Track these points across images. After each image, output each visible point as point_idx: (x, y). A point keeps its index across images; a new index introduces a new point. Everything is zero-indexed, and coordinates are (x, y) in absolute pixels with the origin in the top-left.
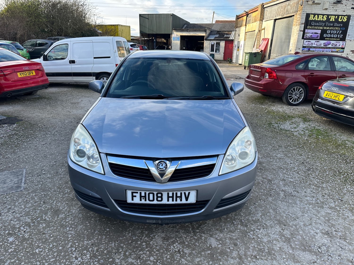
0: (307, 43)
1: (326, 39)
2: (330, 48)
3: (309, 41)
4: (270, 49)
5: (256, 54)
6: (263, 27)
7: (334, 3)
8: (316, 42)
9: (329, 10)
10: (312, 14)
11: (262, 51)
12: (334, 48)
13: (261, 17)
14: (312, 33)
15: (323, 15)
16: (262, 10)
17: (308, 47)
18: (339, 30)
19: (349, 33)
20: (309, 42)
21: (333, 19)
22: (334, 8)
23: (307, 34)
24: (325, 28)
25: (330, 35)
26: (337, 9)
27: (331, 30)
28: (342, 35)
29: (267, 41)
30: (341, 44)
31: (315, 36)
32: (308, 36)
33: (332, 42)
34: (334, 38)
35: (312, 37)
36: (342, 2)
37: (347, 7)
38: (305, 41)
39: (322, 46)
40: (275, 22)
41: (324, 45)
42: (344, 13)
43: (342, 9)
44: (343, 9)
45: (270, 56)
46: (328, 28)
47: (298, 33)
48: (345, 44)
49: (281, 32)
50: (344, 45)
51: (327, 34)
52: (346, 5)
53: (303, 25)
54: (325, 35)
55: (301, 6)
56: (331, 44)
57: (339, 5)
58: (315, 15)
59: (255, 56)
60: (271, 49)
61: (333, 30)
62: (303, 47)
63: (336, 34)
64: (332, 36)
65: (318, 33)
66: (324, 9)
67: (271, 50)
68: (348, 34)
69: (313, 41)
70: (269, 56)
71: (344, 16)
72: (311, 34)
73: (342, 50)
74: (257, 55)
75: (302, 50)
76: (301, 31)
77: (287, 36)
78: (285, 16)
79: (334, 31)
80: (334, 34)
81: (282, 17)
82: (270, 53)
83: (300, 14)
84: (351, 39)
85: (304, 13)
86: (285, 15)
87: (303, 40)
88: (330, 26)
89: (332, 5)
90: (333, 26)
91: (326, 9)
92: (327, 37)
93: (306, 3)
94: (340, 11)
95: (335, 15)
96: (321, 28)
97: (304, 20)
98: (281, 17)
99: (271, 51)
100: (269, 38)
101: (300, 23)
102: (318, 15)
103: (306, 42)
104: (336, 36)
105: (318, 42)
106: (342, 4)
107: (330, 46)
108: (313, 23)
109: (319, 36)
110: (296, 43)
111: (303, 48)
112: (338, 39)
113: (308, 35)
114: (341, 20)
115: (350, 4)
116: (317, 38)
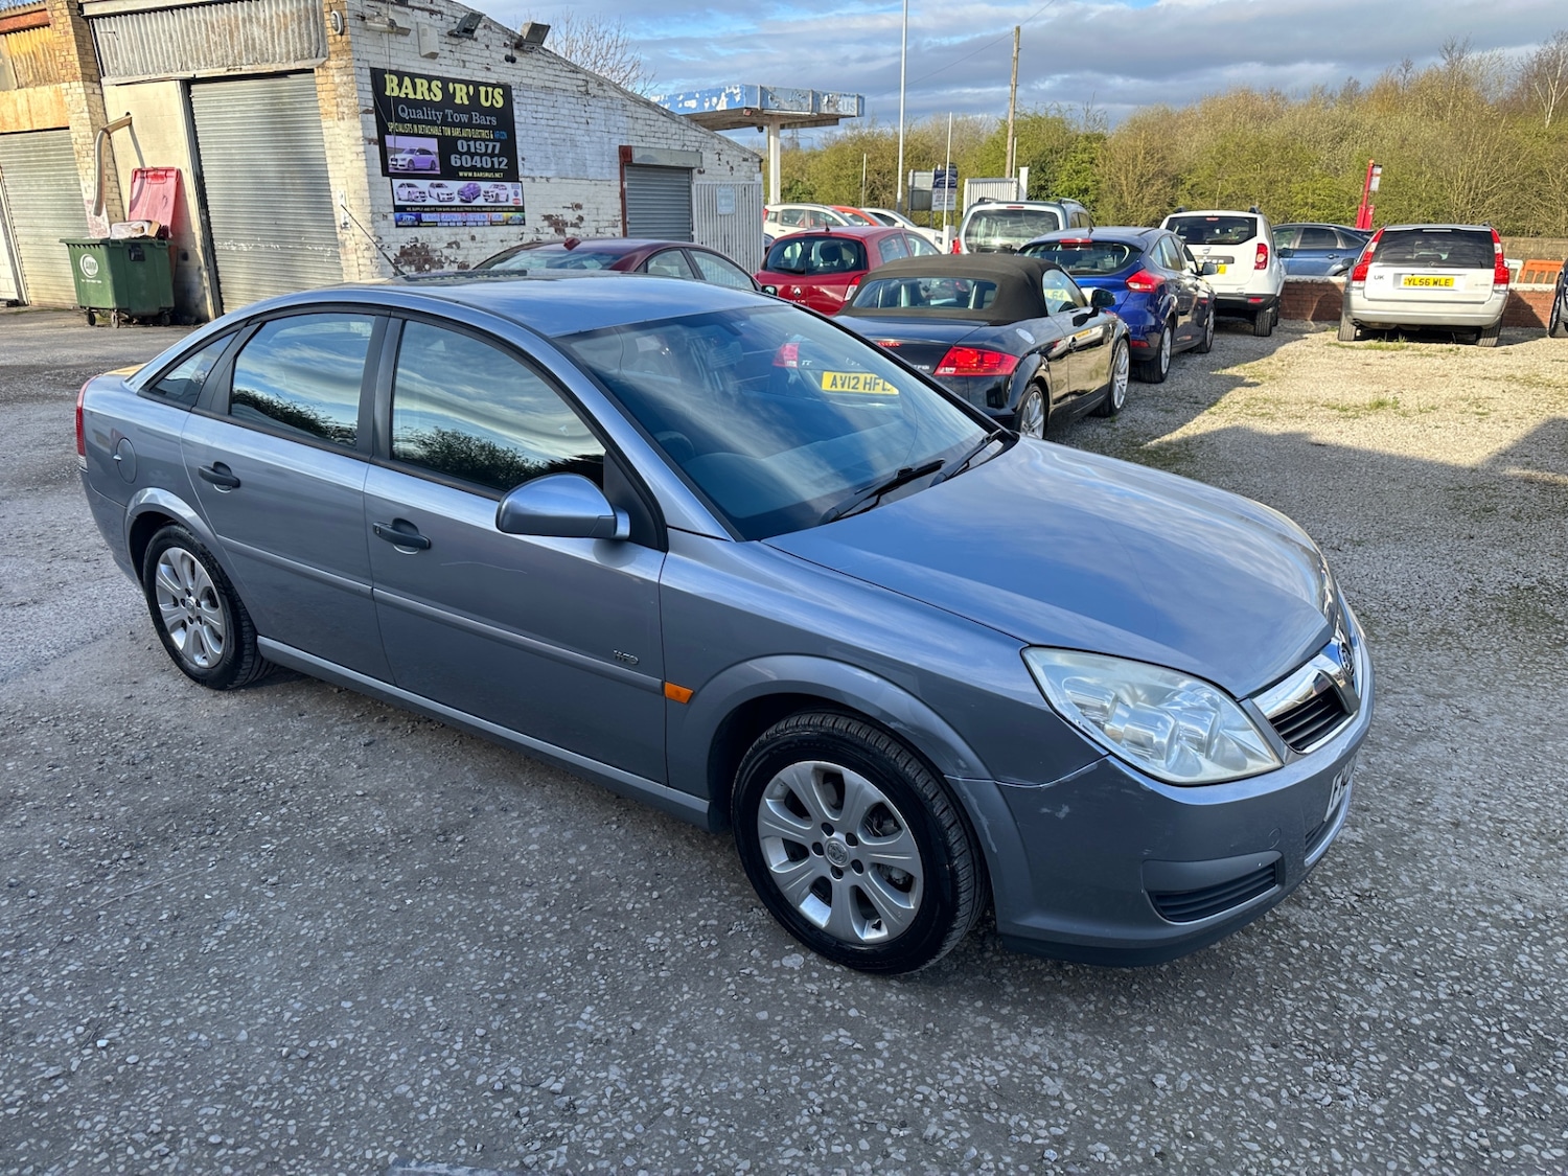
0: (404, 193)
1: (461, 174)
2: (480, 209)
3: (409, 186)
4: (204, 217)
5: (138, 245)
6: (114, 115)
7: (451, 34)
8: (432, 185)
9: (442, 61)
10: (392, 72)
11: (162, 232)
12: (494, 209)
13: (83, 64)
14: (412, 151)
15: (430, 79)
16: (82, 28)
17: (411, 206)
18: (490, 140)
19: (522, 150)
20: (410, 189)
21: (461, 96)
22: (457, 55)
23: (397, 156)
24: (448, 131)
25: (469, 158)
26: (465, 58)
27: (467, 139)
28: (506, 161)
29: (171, 182)
30: (507, 192)
31: (423, 162)
32: (400, 163)
33: (484, 186)
34: (482, 169)
35: (418, 166)
36: (476, 34)
37: (494, 55)
38: (397, 182)
39: (457, 202)
40: (190, 92)
41: (462, 200)
42: (489, 74)
43: (479, 60)
44: (485, 61)
45: (213, 250)
46: (456, 132)
47: (362, 149)
48: (520, 191)
49: (242, 142)
50: (520, 197)
51: (461, 154)
52: (487, 46)
53: (373, 117)
54: (455, 161)
55: (342, 34)
56: (482, 193)
57: (469, 43)
58: (400, 75)
59: (140, 258)
60: (208, 218)
61: (476, 140)
62: (398, 209)
63: (486, 154)
64: (478, 163)
65: (428, 153)
66: (426, 56)
67: (209, 223)
68: (519, 153)
69: (423, 185)
70: (209, 251)
71: (494, 86)
72: (409, 157)
73: (518, 215)
74: (147, 251)
75: (397, 221)
76: (370, 141)
77: (289, 159)
78: (247, 70)
79: (478, 143)
80: (481, 155)
81: (231, 73)
82: (212, 240)
83: (349, 71)
84: (532, 175)
85: (360, 64)
86: (249, 67)
87: (388, 179)
88: (462, 125)
89: (447, 40)
90: (470, 125)
91: (433, 56)
92: (462, 169)
93: (359, 23)
94: (476, 66)
95: (467, 83)
96: (435, 131)
97: (370, 96)
98: (222, 72)
99: (210, 229)
100: (177, 167)
101: (360, 109)
102: (413, 76)
103: (401, 186)
104: (487, 162)
105: (439, 186)
106: (476, 40)
107: (480, 201)
108: (403, 110)
109: (437, 163)
110: (367, 194)
111: (398, 214)
112: (497, 175)
113: (401, 160)
114: (487, 100)
115: (498, 43)
116: (431, 169)
